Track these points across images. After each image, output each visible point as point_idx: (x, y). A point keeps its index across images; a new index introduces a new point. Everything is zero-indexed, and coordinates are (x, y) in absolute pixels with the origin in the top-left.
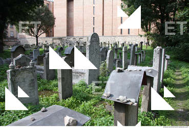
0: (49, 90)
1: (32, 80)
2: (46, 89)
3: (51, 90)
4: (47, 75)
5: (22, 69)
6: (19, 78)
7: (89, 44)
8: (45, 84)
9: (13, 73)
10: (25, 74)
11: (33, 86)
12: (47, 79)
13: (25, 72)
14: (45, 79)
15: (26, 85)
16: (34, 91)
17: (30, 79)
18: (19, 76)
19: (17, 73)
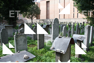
0: (34, 45)
1: (25, 40)
2: (33, 44)
3: (35, 45)
4: (34, 37)
5: (20, 35)
6: (19, 39)
7: (53, 23)
8: (33, 42)
9: (16, 36)
10: (22, 37)
11: (25, 42)
12: (34, 39)
13: (22, 36)
14: (33, 40)
15: (22, 42)
16: (25, 45)
17: (24, 39)
18: (19, 38)
19: (18, 36)
